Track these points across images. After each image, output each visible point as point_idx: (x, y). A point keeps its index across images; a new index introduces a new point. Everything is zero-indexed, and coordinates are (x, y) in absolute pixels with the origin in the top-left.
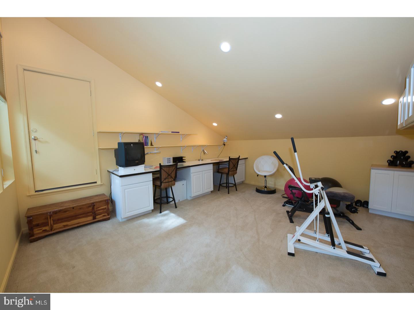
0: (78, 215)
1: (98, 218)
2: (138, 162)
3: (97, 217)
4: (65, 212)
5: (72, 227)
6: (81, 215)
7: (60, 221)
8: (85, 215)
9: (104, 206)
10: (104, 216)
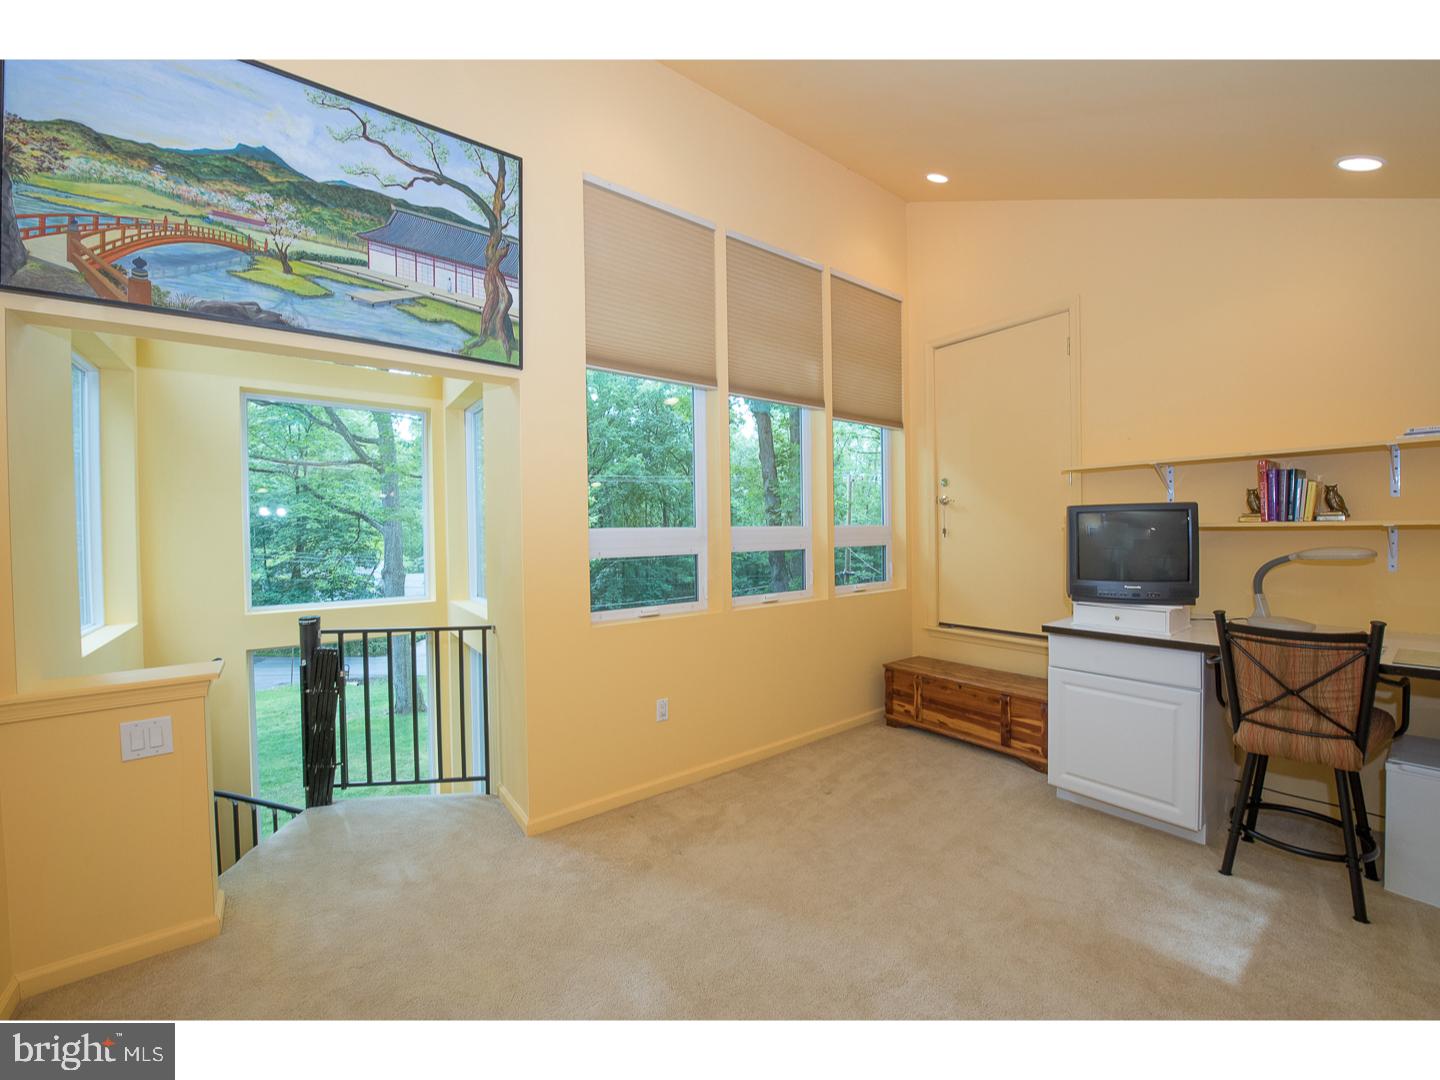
0: (968, 711)
1: (1017, 749)
2: (1139, 587)
3: (1015, 743)
4: (945, 688)
5: (953, 734)
6: (976, 713)
7: (933, 706)
8: (985, 719)
9: (1038, 719)
10: (1033, 750)
